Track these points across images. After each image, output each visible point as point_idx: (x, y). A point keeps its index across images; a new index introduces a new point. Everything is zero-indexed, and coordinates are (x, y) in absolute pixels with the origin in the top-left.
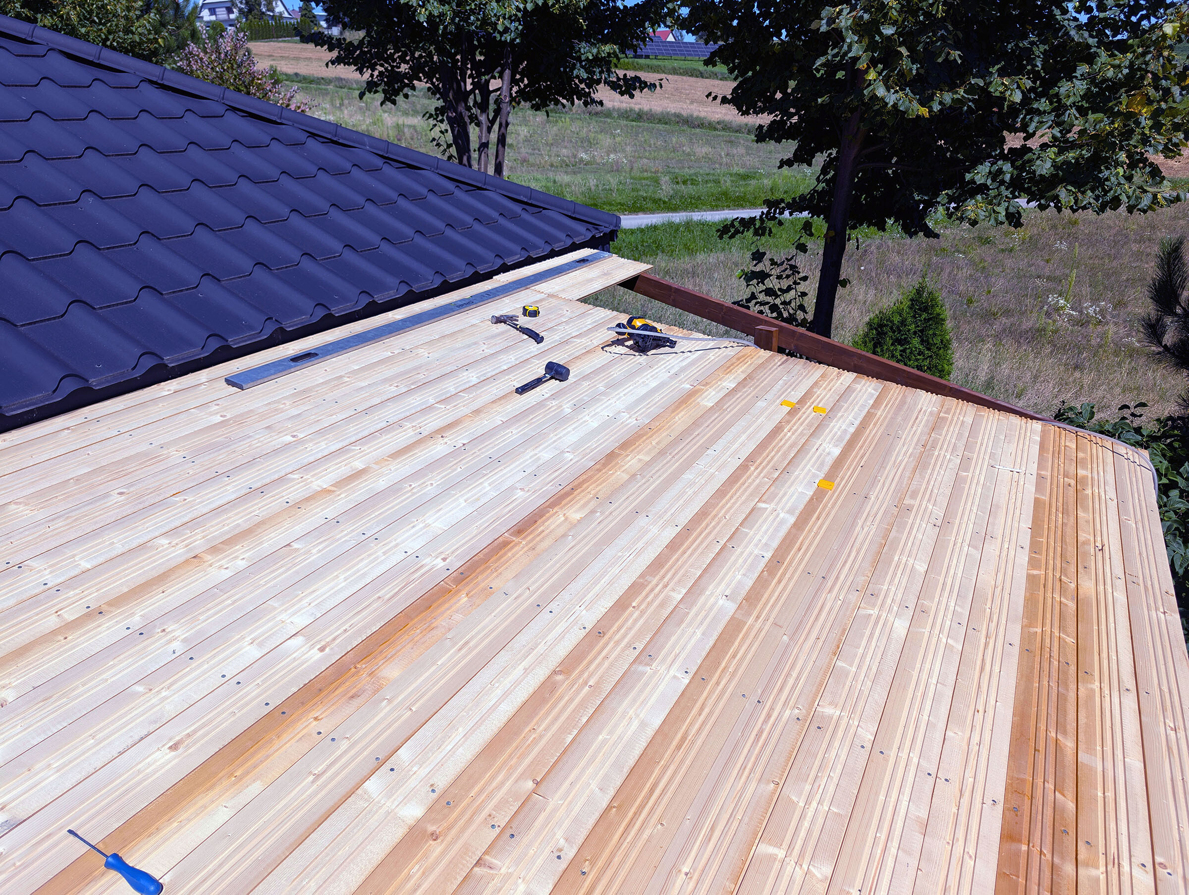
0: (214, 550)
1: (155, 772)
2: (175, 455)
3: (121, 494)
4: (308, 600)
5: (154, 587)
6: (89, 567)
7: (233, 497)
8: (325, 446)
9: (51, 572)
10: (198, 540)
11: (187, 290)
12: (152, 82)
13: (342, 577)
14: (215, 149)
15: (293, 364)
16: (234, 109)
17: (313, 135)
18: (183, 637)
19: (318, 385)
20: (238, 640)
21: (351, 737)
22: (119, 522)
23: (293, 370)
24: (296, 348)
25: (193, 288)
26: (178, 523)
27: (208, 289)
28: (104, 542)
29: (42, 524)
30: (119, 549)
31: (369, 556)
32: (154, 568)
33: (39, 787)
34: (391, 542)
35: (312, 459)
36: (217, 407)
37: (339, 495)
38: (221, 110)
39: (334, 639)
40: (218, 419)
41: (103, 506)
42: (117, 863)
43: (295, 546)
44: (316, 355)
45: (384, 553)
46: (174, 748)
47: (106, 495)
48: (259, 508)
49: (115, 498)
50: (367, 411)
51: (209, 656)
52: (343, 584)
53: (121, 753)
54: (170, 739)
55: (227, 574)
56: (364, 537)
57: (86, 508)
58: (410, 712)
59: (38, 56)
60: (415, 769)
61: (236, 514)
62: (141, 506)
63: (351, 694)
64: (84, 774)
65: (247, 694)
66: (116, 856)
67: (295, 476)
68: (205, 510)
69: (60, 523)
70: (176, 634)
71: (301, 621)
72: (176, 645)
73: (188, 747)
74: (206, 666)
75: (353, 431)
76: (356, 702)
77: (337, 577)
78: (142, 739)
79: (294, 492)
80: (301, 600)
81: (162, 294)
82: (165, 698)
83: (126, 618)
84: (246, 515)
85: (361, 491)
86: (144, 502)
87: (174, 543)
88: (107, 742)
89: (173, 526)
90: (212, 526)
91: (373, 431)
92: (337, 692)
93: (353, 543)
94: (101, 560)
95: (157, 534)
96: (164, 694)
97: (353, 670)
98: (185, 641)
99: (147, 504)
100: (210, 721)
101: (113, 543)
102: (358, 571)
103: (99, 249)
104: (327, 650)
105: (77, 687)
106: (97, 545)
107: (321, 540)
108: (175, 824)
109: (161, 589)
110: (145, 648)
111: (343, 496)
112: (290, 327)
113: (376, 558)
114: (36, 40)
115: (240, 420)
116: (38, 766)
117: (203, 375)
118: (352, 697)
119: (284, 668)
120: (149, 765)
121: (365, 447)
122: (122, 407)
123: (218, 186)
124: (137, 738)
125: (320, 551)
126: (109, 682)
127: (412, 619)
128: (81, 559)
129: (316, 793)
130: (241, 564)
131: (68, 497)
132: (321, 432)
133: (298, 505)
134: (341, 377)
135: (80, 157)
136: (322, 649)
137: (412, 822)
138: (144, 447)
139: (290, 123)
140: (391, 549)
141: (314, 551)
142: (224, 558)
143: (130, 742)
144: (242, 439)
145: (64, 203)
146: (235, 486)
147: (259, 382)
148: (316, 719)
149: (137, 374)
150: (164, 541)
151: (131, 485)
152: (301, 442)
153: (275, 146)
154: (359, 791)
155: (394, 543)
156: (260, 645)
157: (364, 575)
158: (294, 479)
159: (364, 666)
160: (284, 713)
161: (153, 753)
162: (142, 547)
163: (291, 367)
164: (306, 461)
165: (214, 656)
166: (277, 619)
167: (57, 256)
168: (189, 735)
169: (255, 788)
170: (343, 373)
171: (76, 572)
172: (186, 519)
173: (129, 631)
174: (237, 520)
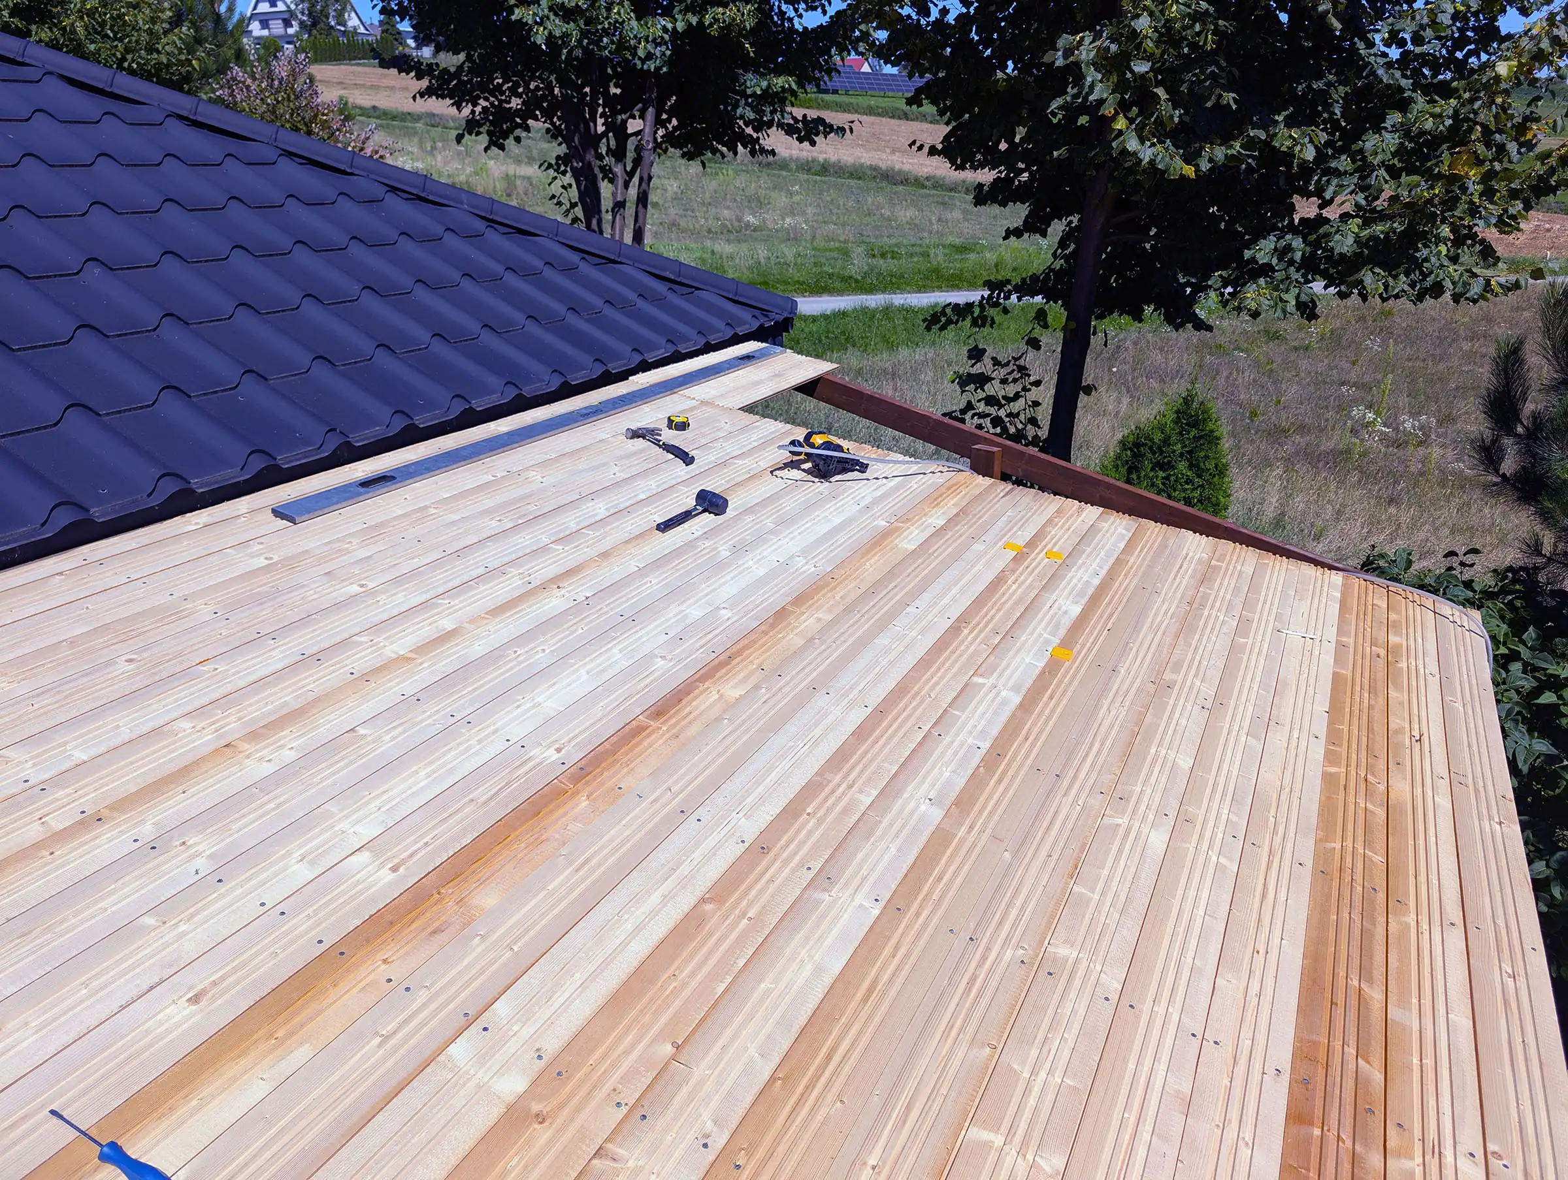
0: (254, 736)
1: (169, 1031)
2: (203, 610)
3: (130, 661)
4: (377, 803)
5: (173, 786)
6: (85, 757)
7: (279, 666)
8: (403, 599)
9: (34, 765)
10: (232, 724)
11: (223, 391)
12: (181, 118)
13: (422, 774)
14: (263, 207)
15: (362, 490)
16: (290, 154)
17: (393, 189)
18: (208, 853)
19: (395, 518)
20: (283, 857)
21: (432, 985)
22: (127, 699)
23: (362, 498)
24: (367, 469)
25: (231, 389)
26: (205, 700)
27: (251, 389)
28: (104, 725)
29: (24, 700)
30: (125, 734)
31: (461, 744)
32: (171, 760)
33: (11, 1053)
34: (488, 726)
35: (385, 616)
36: (261, 546)
37: (421, 664)
38: (272, 154)
39: (411, 856)
40: (262, 562)
41: (106, 678)
42: (114, 1154)
43: (361, 731)
44: (393, 478)
45: (480, 741)
46: (195, 1000)
47: (110, 663)
48: (314, 681)
49: (123, 667)
50: (459, 553)
51: (243, 877)
52: (425, 782)
53: (123, 1008)
54: (190, 988)
55: (269, 768)
56: (453, 720)
57: (86, 679)
58: (508, 954)
59: (31, 82)
60: (516, 1028)
61: (283, 689)
62: (157, 678)
63: (430, 930)
64: (73, 1035)
65: (295, 927)
66: (113, 1145)
67: (363, 639)
68: (242, 684)
69: (47, 700)
70: (201, 848)
71: (367, 831)
72: (201, 863)
73: (214, 999)
74: (239, 891)
75: (442, 579)
76: (440, 938)
77: (416, 772)
78: (152, 988)
79: (360, 660)
80: (368, 803)
81: (189, 396)
82: (184, 934)
83: (134, 826)
84: (296, 690)
85: (448, 659)
86: (160, 671)
87: (199, 727)
88: (106, 991)
89: (198, 704)
90: (251, 705)
91: (466, 578)
92: (415, 925)
93: (439, 727)
94: (103, 748)
95: (175, 714)
96: (183, 927)
97: (436, 896)
98: (211, 857)
99: (164, 674)
100: (244, 964)
101: (118, 727)
102: (444, 765)
103: (108, 337)
104: (402, 869)
105: (66, 919)
106: (97, 729)
107: (394, 724)
108: (194, 1103)
109: (181, 789)
110: (159, 866)
111: (425, 665)
112: (358, 441)
113: (469, 748)
114: (28, 61)
115: (291, 563)
116: (11, 1025)
117: (243, 504)
118: (434, 932)
119: (343, 893)
120: (161, 1024)
121: (456, 602)
122: (134, 545)
123: (268, 255)
124: (145, 987)
125: (394, 738)
126: (109, 912)
127: (515, 829)
128: (75, 748)
129: (383, 1060)
130: (289, 755)
131: (60, 665)
132: (398, 581)
133: (366, 678)
134: (426, 507)
135: (84, 214)
136: (394, 869)
137: (511, 1099)
138: (162, 600)
139: (365, 174)
140: (488, 736)
141: (387, 738)
142: (264, 748)
143: (135, 993)
144: (292, 589)
145: (61, 275)
146: (282, 652)
147: (317, 513)
148: (385, 961)
149: (155, 501)
150: (186, 724)
151: (145, 648)
152: (371, 593)
153: (344, 204)
154: (441, 1058)
155: (492, 728)
156: (312, 863)
157: (451, 771)
158: (361, 643)
159: (450, 891)
160: (342, 954)
161: (166, 1008)
162: (156, 733)
163: (360, 494)
164: (377, 620)
165: (250, 878)
166: (336, 828)
167: (50, 345)
168: (214, 983)
169: (302, 1054)
170: (428, 503)
171: (68, 764)
172: (217, 695)
173: (138, 844)
174: (285, 696)
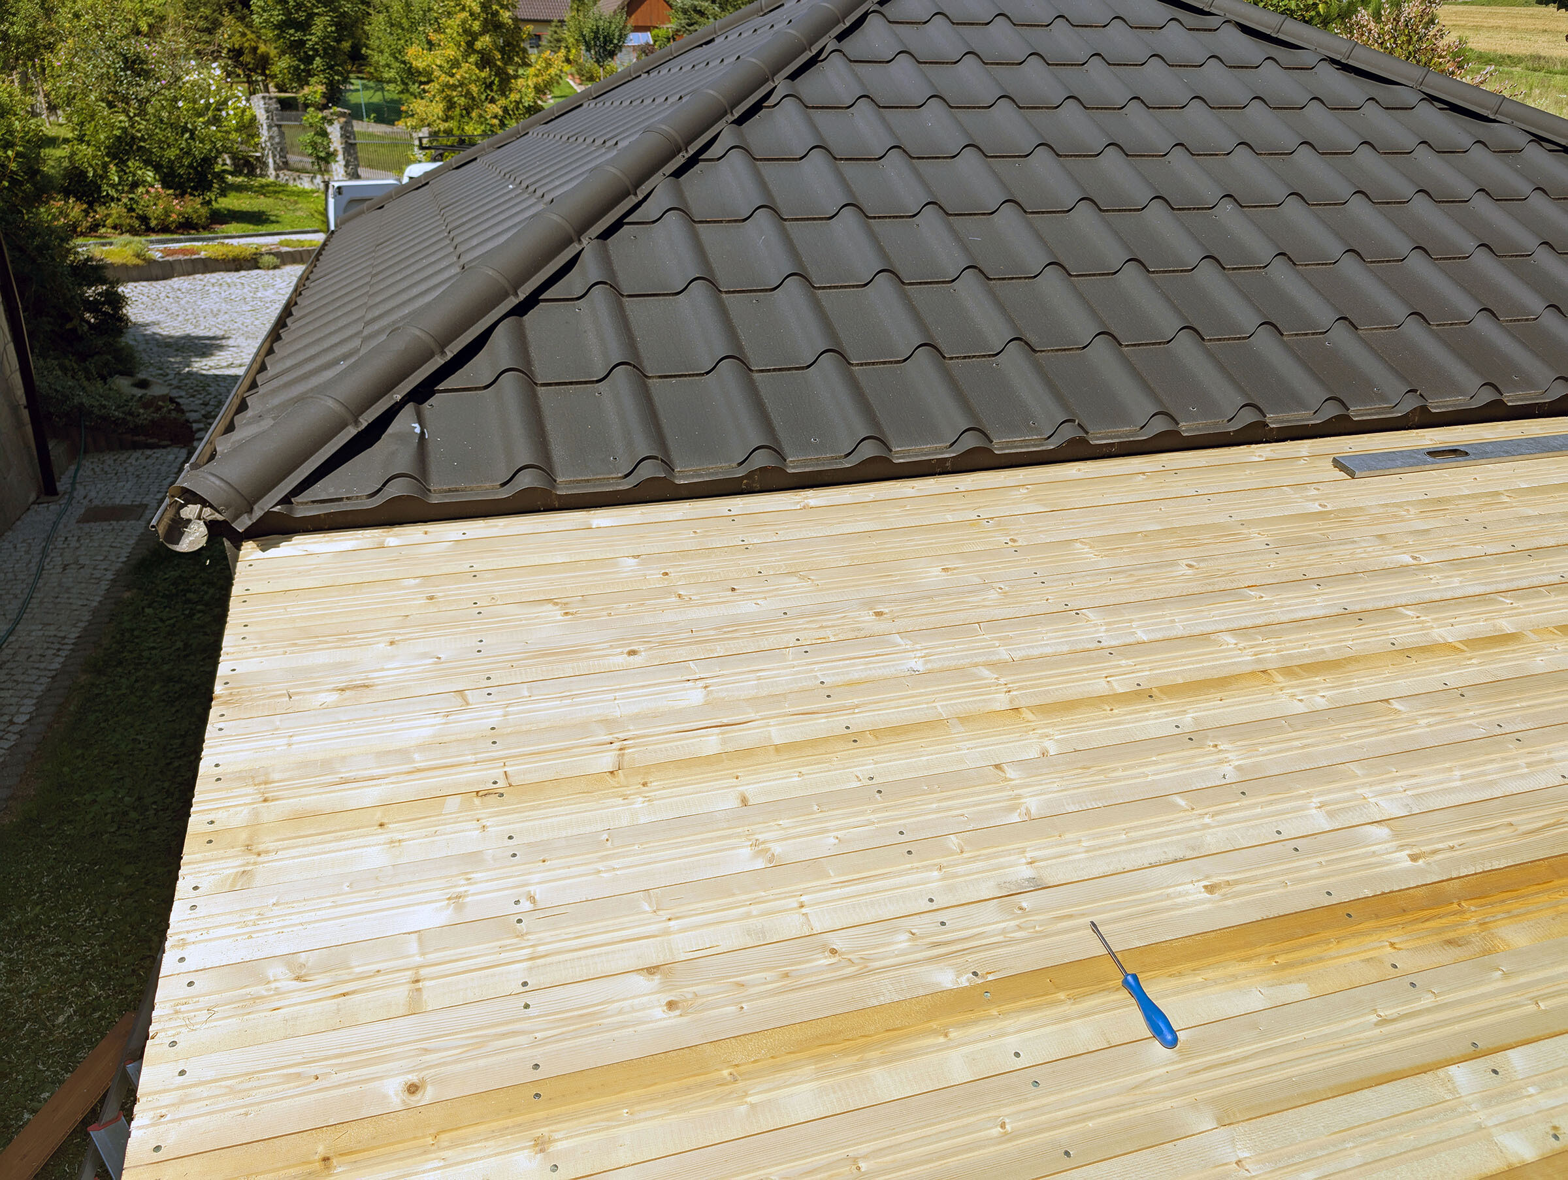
0: (1288, 671)
1: (1186, 905)
2: (1257, 538)
3: (1189, 566)
4: (1404, 783)
5: (1212, 690)
6: (1145, 638)
7: (1321, 613)
8: (1457, 584)
9: (1107, 631)
10: (1271, 652)
11: (1313, 334)
12: (1333, 61)
13: (1457, 773)
14: (1394, 153)
15: (1429, 459)
16: (1432, 99)
17: (1539, 139)
18: (1237, 763)
19: (1460, 497)
20: (1302, 797)
21: (1440, 994)
22: (1185, 599)
23: (1427, 467)
24: (1435, 438)
25: (1321, 333)
26: (1249, 623)
27: (1341, 336)
28: (1163, 616)
29: (1105, 574)
30: (1179, 630)
31: (1504, 759)
32: (1214, 667)
33: (1066, 859)
34: (1541, 752)
35: (1437, 596)
36: (1316, 492)
37: (1470, 659)
38: (1412, 98)
39: (1434, 852)
40: (1315, 507)
41: (1169, 575)
42: (1134, 987)
43: (1396, 705)
44: (1467, 454)
45: (1529, 765)
46: (1210, 889)
47: (1173, 563)
48: (1351, 639)
49: (1183, 570)
50: (1531, 553)
51: (1263, 799)
52: (1458, 783)
53: (1152, 866)
54: (1207, 877)
55: (1300, 708)
56: (1498, 731)
57: (1152, 571)
58: (1536, 1008)
59: (1210, 30)
60: (1531, 1090)
61: (1323, 636)
62: (1210, 588)
63: (1451, 935)
64: (1111, 869)
65: (1305, 868)
66: (1135, 977)
67: (1408, 613)
68: (1284, 618)
69: (1121, 579)
70: (1230, 756)
71: (1390, 808)
72: (1227, 769)
73: (1225, 897)
74: (1259, 810)
75: (1504, 575)
76: (1453, 952)
77: (1450, 769)
78: (1176, 861)
79: (1404, 632)
80: (1394, 780)
81: (1282, 335)
82: (1206, 826)
83: (1177, 713)
84: (1334, 642)
85: (1504, 663)
86: (1213, 584)
87: (1241, 645)
88: (1138, 845)
89: (1244, 624)
90: (1290, 641)
91: (1536, 582)
92: (1427, 924)
93: (1481, 732)
94: (1159, 636)
95: (1223, 627)
96: (1207, 820)
97: (1455, 905)
98: (1238, 768)
99: (1217, 588)
100: (1254, 879)
101: (1173, 621)
102: (1484, 774)
103: (1224, 268)
104: (1421, 862)
105: (1115, 770)
106: (1157, 617)
107: (1433, 711)
108: (1199, 979)
109: (1219, 695)
110: (1193, 757)
111: (1474, 661)
112: (1435, 408)
113: (1516, 767)
114: (1213, 11)
115: (1345, 515)
116: (1069, 836)
117: (1304, 447)
118: (1449, 942)
119: (1356, 857)
120: (1180, 895)
121: (1520, 604)
122: (1204, 463)
123: (1387, 202)
124: (1171, 857)
125: (1429, 725)
126: (1149, 779)
127: (1560, 877)
128: (1139, 627)
129: (1371, 1042)
130: (1320, 702)
131: (1134, 552)
132: (1456, 564)
133: (1407, 653)
134: (1497, 494)
136: (1414, 858)
137: (1515, 1162)
138: (1221, 518)
140: (1539, 763)
141: (1423, 722)
142: (1298, 686)
143: (1163, 858)
144: (1343, 542)
145: (1198, 209)
146: (1328, 600)
147: (1378, 473)
148: (1392, 945)
149: (1232, 427)
150: (1230, 639)
151: (1202, 559)
152: (1423, 568)
153: (1478, 153)
154: (1441, 1073)
155: (1545, 756)
156: (1331, 815)
157: (1491, 784)
158: (1407, 616)
159: (1473, 908)
160: (1349, 915)
161: (1185, 884)
162: (1204, 638)
163: (1425, 463)
164: (1427, 597)
165: (1271, 803)
166: (1358, 791)
167: (1177, 271)
168: (1228, 883)
169: (1299, 990)
170: (1501, 489)
171: (1131, 640)
172: (1259, 622)
173: (1178, 731)
174: (1321, 643)
